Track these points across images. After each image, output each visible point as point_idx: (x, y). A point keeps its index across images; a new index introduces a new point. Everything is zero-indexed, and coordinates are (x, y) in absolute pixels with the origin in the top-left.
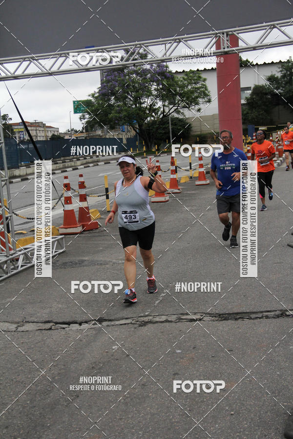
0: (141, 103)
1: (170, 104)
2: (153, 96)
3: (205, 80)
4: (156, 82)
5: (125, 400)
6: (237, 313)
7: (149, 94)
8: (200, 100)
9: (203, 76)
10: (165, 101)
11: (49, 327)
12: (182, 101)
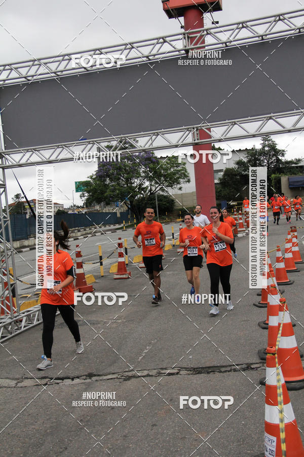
0: (131, 183)
1: (156, 183)
2: (142, 177)
4: (144, 166)
6: (209, 367)
7: (138, 176)
8: (181, 180)
10: (152, 181)
11: (45, 383)
12: (166, 181)
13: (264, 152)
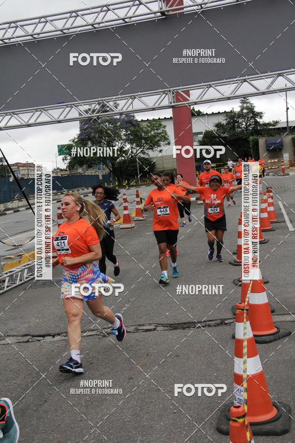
0: (113, 146)
1: (137, 146)
2: (123, 140)
3: (165, 127)
4: (125, 129)
5: (86, 403)
6: (185, 323)
7: (119, 139)
8: (162, 143)
9: (163, 123)
10: (133, 144)
11: (27, 340)
12: (147, 144)
13: (243, 115)
